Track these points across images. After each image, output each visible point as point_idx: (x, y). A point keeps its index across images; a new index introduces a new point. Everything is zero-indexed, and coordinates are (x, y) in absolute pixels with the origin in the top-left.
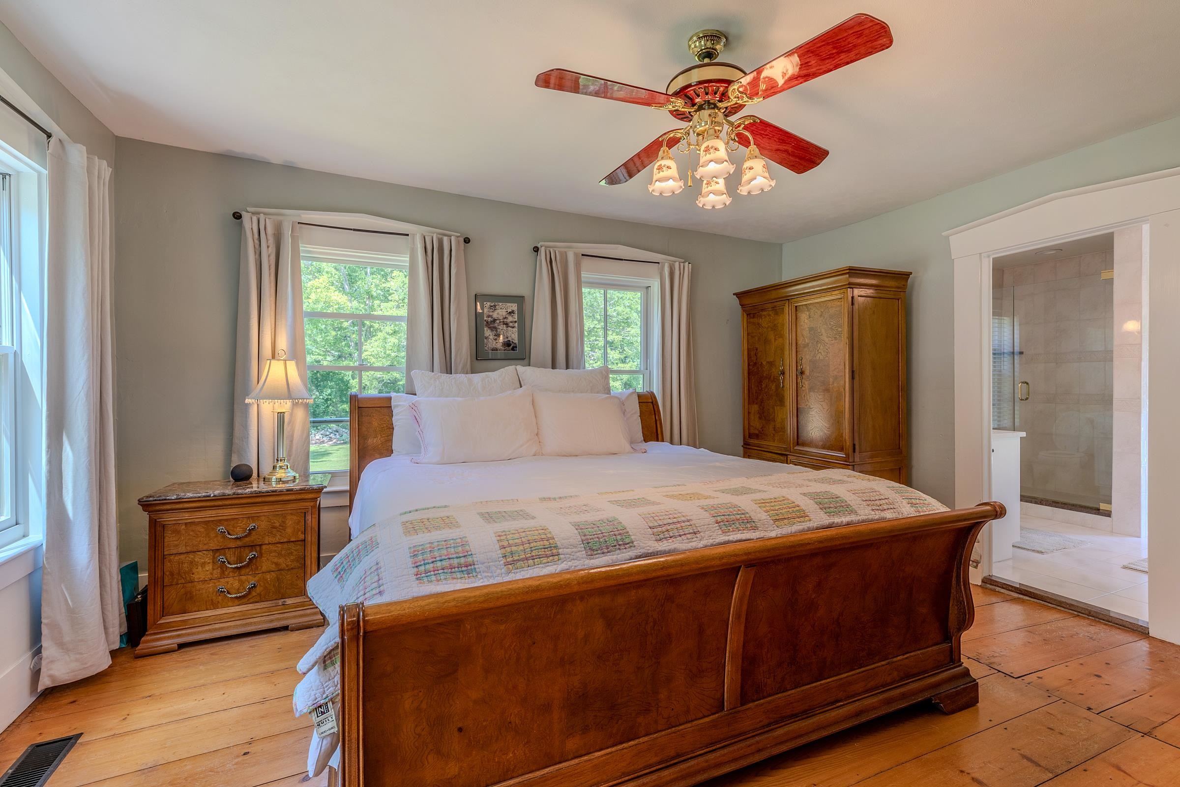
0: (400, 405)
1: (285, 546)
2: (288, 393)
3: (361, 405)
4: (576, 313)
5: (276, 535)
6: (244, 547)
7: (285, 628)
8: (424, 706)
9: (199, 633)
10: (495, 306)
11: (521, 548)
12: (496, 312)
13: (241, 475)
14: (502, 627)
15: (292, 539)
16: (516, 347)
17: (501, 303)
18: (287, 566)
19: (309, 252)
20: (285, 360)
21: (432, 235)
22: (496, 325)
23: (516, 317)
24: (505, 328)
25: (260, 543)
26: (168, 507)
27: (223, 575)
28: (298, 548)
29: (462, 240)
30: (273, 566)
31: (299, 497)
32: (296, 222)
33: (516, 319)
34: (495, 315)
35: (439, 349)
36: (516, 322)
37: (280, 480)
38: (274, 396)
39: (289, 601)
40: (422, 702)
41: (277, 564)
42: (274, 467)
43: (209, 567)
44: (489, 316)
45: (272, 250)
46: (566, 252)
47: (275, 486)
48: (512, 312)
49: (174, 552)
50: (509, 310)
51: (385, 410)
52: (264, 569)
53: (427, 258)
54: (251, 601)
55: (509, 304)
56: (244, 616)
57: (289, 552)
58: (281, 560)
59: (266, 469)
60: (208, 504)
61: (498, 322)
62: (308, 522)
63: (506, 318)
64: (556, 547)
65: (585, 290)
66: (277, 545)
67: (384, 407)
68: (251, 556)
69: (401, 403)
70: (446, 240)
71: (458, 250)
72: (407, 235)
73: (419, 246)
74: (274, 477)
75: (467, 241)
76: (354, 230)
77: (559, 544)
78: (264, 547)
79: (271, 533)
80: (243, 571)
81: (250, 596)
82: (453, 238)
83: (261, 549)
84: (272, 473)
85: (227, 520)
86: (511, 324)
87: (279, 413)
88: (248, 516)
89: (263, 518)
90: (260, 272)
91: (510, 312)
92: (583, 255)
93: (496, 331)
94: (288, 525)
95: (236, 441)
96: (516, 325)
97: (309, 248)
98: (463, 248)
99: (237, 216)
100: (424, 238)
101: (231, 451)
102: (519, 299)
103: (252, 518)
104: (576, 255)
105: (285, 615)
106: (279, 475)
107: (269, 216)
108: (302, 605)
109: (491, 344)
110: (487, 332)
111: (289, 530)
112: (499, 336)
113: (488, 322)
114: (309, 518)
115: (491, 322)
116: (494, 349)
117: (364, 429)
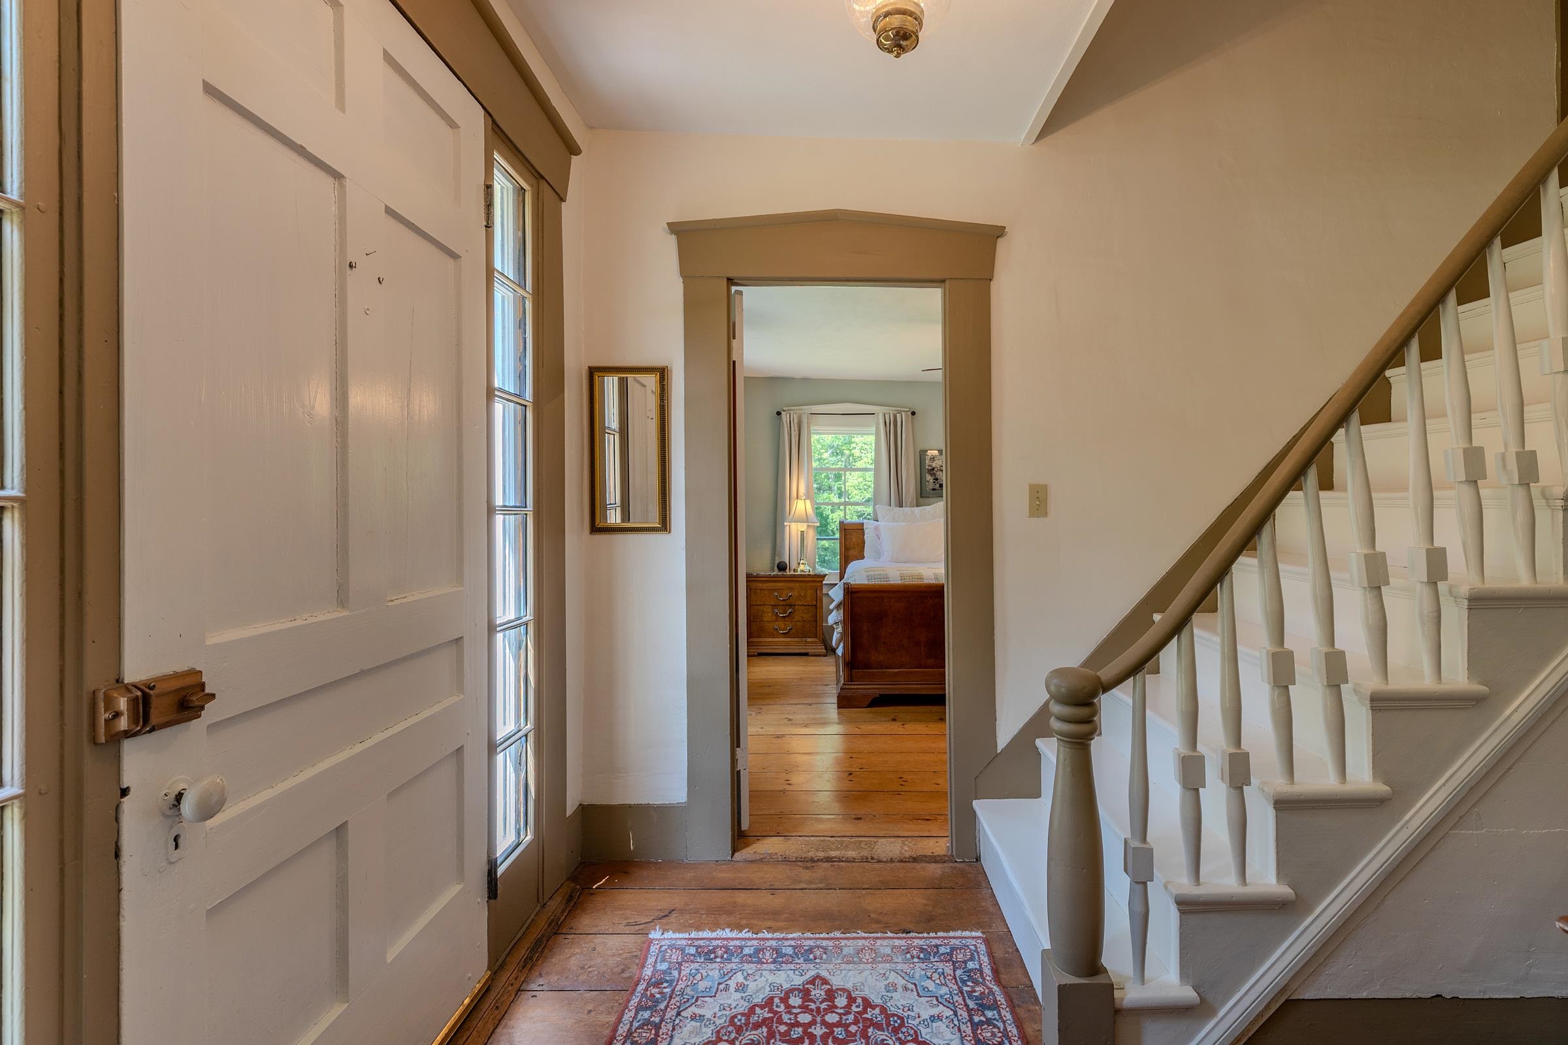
1: (807, 607)
2: (806, 520)
3: (846, 528)
5: (802, 601)
6: (787, 605)
7: (807, 654)
8: (870, 630)
9: (767, 649)
10: (933, 458)
12: (935, 462)
13: (782, 567)
15: (810, 604)
18: (808, 619)
19: (816, 430)
20: (804, 499)
21: (890, 412)
22: (935, 472)
24: (941, 474)
25: (795, 604)
26: (753, 579)
27: (776, 620)
28: (813, 610)
29: (910, 413)
31: (813, 579)
32: (810, 413)
34: (934, 465)
35: (895, 491)
37: (802, 571)
38: (799, 521)
39: (809, 640)
40: (870, 628)
41: (802, 617)
42: (799, 564)
43: (770, 614)
44: (929, 466)
45: (797, 432)
47: (799, 573)
49: (754, 604)
51: (860, 531)
52: (796, 619)
53: (886, 430)
54: (790, 636)
56: (787, 644)
57: (809, 611)
58: (804, 616)
59: (794, 565)
60: (770, 579)
61: (936, 469)
62: (818, 595)
63: (942, 466)
64: (923, 579)
66: (803, 607)
67: (859, 529)
68: (790, 611)
69: (869, 527)
70: (899, 415)
71: (907, 421)
72: (874, 414)
73: (881, 422)
74: (799, 569)
75: (913, 413)
76: (842, 414)
78: (796, 607)
79: (800, 599)
80: (786, 619)
81: (790, 634)
82: (903, 413)
83: (794, 607)
84: (798, 567)
85: (779, 589)
87: (800, 531)
88: (789, 588)
89: (796, 590)
90: (790, 446)
93: (935, 476)
94: (809, 595)
95: (778, 548)
97: (816, 428)
98: (911, 419)
99: (779, 413)
100: (884, 415)
101: (775, 554)
103: (791, 589)
105: (806, 647)
106: (802, 567)
107: (795, 412)
108: (815, 642)
109: (931, 486)
110: (929, 477)
111: (808, 598)
112: (937, 479)
113: (928, 470)
114: (818, 592)
115: (931, 470)
116: (933, 489)
117: (847, 543)
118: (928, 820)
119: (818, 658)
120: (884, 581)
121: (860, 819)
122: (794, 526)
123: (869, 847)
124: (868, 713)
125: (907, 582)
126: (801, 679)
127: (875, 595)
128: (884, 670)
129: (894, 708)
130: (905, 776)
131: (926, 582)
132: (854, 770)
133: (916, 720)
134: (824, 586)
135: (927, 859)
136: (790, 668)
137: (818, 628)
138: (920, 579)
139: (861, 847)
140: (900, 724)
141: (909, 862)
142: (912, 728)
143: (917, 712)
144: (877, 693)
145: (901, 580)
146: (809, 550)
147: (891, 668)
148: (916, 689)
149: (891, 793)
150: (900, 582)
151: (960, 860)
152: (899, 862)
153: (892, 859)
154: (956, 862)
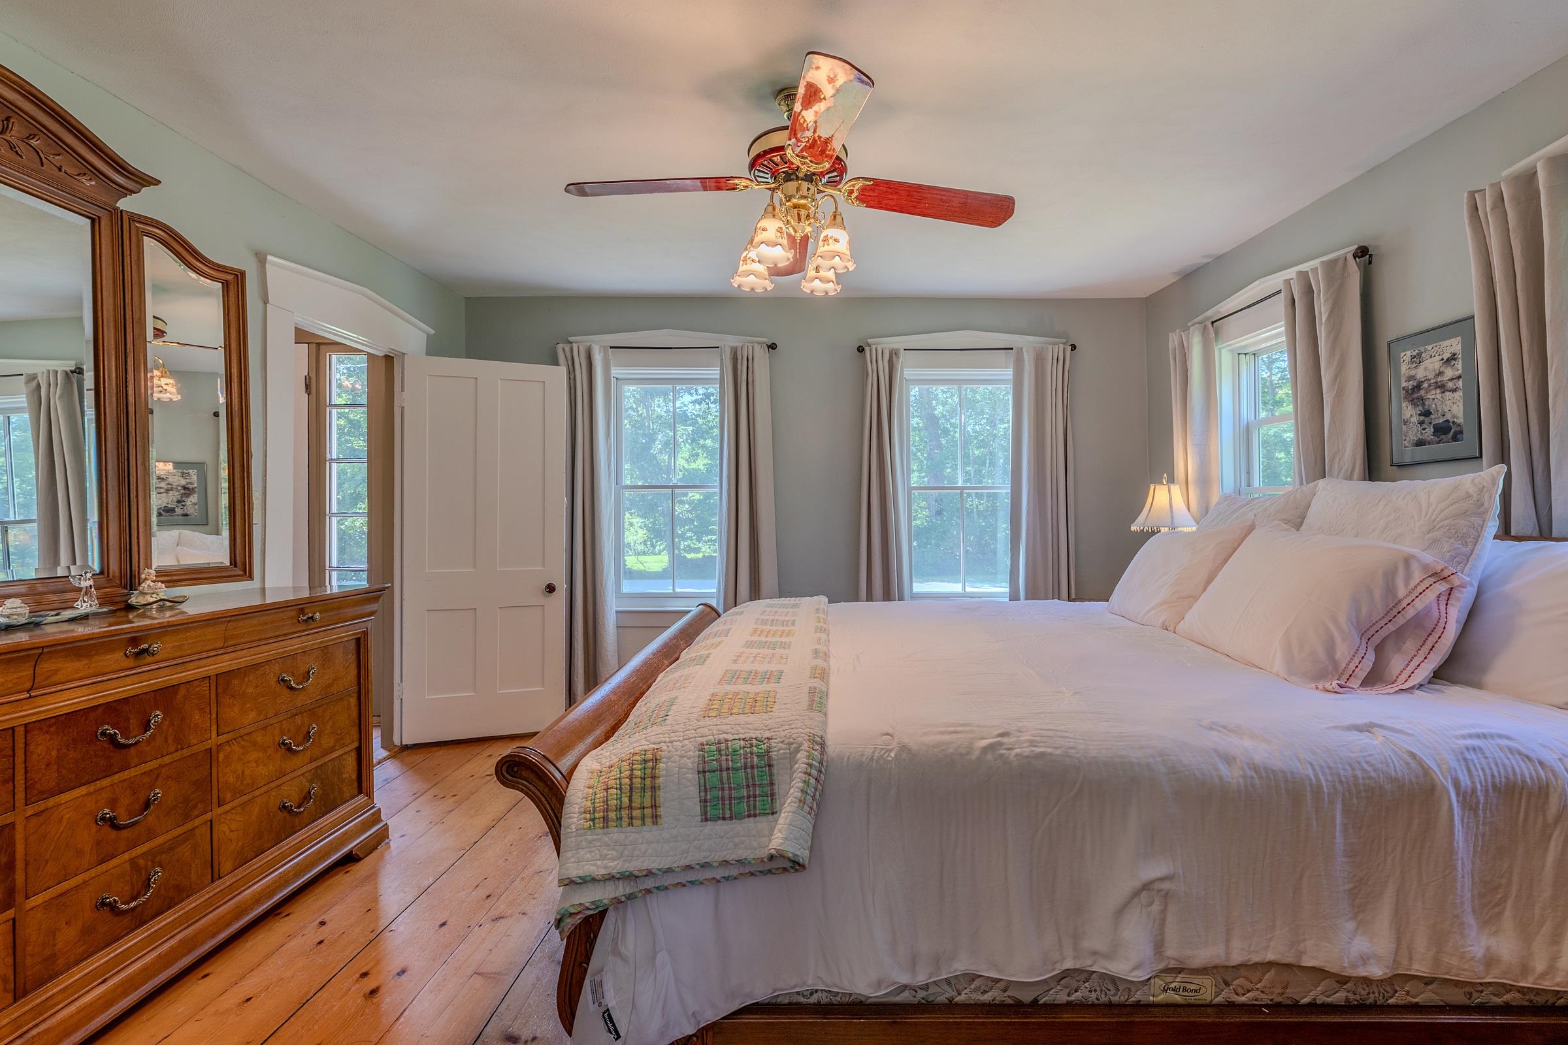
10: (1420, 354)
12: (1423, 366)
16: (1461, 433)
17: (1431, 343)
22: (1423, 392)
23: (1460, 366)
24: (1439, 396)
33: (1460, 372)
34: (1420, 374)
36: (1459, 377)
44: (1409, 379)
48: (1452, 358)
50: (1446, 356)
55: (1445, 343)
61: (1426, 385)
63: (1440, 373)
86: (1450, 385)
91: (1448, 359)
93: (1423, 405)
96: (1460, 383)
102: (1463, 327)
109: (1413, 433)
112: (1427, 413)
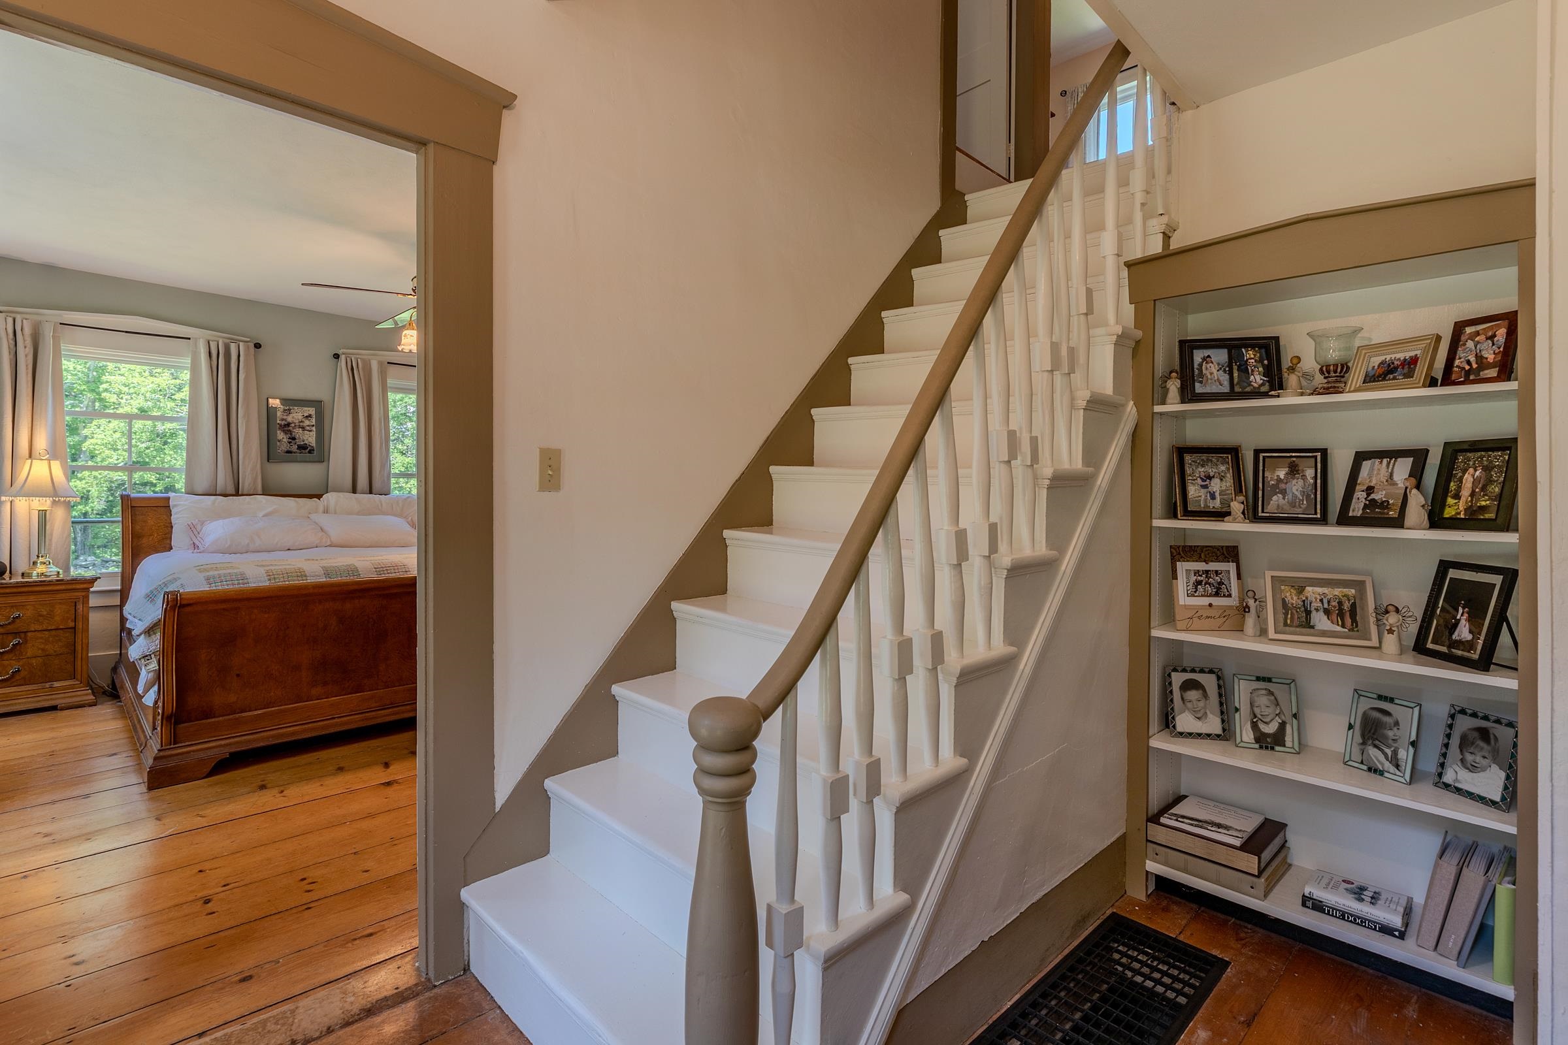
0: (180, 505)
1: (53, 633)
2: (50, 492)
3: (134, 505)
4: (380, 419)
5: (43, 623)
6: (8, 633)
7: (54, 708)
8: (214, 659)
10: (289, 410)
11: (282, 576)
12: (291, 415)
14: (266, 616)
15: (61, 627)
16: (313, 450)
17: (296, 406)
18: (55, 651)
19: (70, 351)
20: (46, 459)
21: (217, 339)
22: (291, 428)
23: (314, 420)
24: (301, 432)
25: (25, 630)
28: (67, 635)
29: (252, 345)
30: (40, 651)
32: (57, 322)
33: (314, 423)
34: (290, 419)
35: (224, 451)
36: (313, 426)
37: (39, 575)
38: (35, 494)
39: (56, 684)
40: (212, 656)
41: (43, 650)
42: (35, 563)
44: (282, 420)
45: (30, 349)
46: (369, 360)
47: (35, 578)
48: (310, 416)
50: (306, 415)
51: (162, 510)
52: (29, 655)
53: (212, 363)
54: (15, 684)
55: (306, 409)
56: (7, 697)
57: (57, 638)
58: (47, 647)
59: (21, 565)
61: (293, 425)
62: (79, 611)
63: (302, 422)
64: (305, 576)
65: (391, 396)
66: (44, 632)
67: (161, 506)
68: (15, 642)
69: (175, 503)
70: (233, 347)
71: (246, 355)
72: (189, 339)
73: (202, 351)
74: (35, 572)
75: (258, 346)
76: (126, 332)
77: (308, 575)
78: (29, 634)
79: (38, 621)
80: (7, 656)
81: (13, 680)
82: (241, 344)
83: (26, 636)
84: (32, 569)
86: (308, 428)
87: (40, 511)
88: (11, 605)
89: (28, 607)
90: (14, 369)
91: (306, 416)
92: (388, 363)
93: (291, 434)
94: (57, 613)
96: (314, 428)
97: (70, 347)
98: (253, 353)
100: (209, 343)
102: (317, 404)
103: (14, 606)
104: (380, 363)
105: (53, 697)
106: (41, 569)
107: (27, 316)
108: (72, 687)
109: (284, 446)
110: (281, 435)
111: (57, 618)
112: (294, 439)
113: (281, 425)
114: (80, 607)
115: (285, 425)
116: (288, 452)
117: (138, 527)
118: (371, 935)
119: (79, 711)
120: (239, 584)
121: (250, 977)
122: (21, 504)
123: (283, 1025)
124: (210, 786)
125: (280, 583)
126: (52, 754)
127: (224, 606)
128: (237, 715)
129: (255, 767)
130: (313, 874)
131: (310, 580)
132: (211, 892)
133: (301, 780)
134: (90, 595)
135: (389, 1003)
136: (25, 738)
137: (79, 663)
138: (302, 576)
139: (269, 1032)
140: (275, 791)
141: (360, 1019)
142: (300, 792)
143: (298, 766)
144: (225, 752)
145: (270, 580)
146: (54, 540)
147: (250, 711)
148: (293, 733)
149: (294, 911)
150: (267, 584)
151: (441, 982)
152: (341, 1027)
153: (329, 1028)
154: (435, 986)
